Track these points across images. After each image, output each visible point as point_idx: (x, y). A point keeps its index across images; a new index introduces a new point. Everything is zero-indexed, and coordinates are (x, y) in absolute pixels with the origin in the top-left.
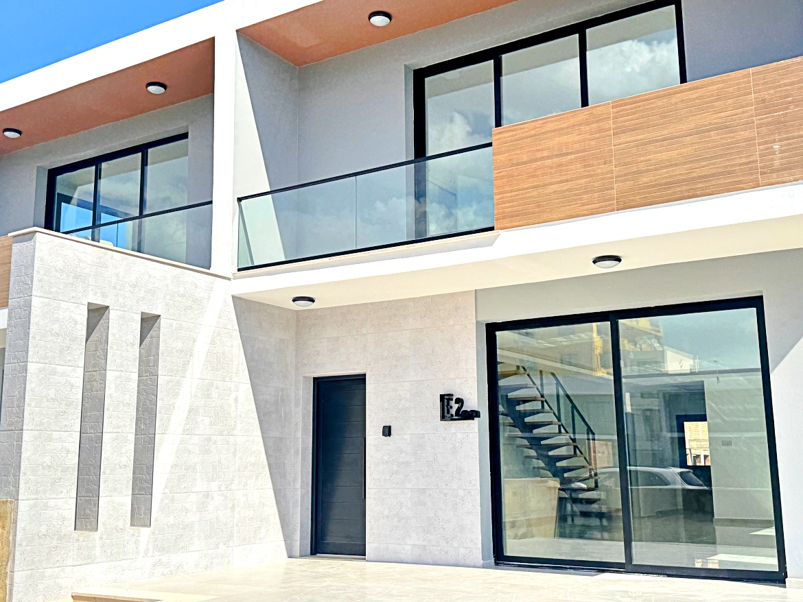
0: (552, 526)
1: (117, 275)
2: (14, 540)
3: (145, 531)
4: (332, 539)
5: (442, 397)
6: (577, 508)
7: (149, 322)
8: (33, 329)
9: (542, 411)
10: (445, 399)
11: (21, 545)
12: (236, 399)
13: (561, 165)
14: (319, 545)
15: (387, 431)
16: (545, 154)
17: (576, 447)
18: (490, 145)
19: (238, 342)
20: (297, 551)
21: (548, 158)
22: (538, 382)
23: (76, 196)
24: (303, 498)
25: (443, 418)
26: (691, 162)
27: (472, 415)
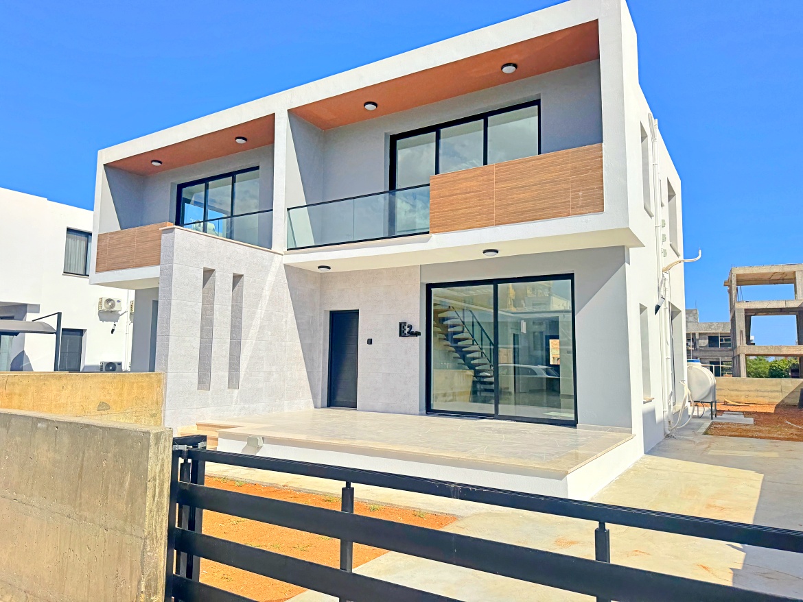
0: (468, 396)
1: (220, 252)
2: (165, 394)
3: (236, 391)
4: (339, 399)
5: (400, 324)
6: (483, 387)
7: (237, 278)
8: (174, 281)
9: (462, 332)
10: (402, 325)
11: (169, 396)
12: (286, 322)
13: (466, 199)
14: (332, 402)
15: (370, 342)
16: (458, 192)
17: (482, 353)
18: (429, 185)
19: (287, 290)
20: (319, 404)
21: (459, 194)
22: (461, 315)
23: (193, 199)
24: (323, 376)
25: (400, 335)
26: (535, 200)
27: (417, 334)
